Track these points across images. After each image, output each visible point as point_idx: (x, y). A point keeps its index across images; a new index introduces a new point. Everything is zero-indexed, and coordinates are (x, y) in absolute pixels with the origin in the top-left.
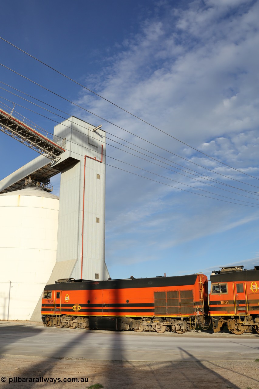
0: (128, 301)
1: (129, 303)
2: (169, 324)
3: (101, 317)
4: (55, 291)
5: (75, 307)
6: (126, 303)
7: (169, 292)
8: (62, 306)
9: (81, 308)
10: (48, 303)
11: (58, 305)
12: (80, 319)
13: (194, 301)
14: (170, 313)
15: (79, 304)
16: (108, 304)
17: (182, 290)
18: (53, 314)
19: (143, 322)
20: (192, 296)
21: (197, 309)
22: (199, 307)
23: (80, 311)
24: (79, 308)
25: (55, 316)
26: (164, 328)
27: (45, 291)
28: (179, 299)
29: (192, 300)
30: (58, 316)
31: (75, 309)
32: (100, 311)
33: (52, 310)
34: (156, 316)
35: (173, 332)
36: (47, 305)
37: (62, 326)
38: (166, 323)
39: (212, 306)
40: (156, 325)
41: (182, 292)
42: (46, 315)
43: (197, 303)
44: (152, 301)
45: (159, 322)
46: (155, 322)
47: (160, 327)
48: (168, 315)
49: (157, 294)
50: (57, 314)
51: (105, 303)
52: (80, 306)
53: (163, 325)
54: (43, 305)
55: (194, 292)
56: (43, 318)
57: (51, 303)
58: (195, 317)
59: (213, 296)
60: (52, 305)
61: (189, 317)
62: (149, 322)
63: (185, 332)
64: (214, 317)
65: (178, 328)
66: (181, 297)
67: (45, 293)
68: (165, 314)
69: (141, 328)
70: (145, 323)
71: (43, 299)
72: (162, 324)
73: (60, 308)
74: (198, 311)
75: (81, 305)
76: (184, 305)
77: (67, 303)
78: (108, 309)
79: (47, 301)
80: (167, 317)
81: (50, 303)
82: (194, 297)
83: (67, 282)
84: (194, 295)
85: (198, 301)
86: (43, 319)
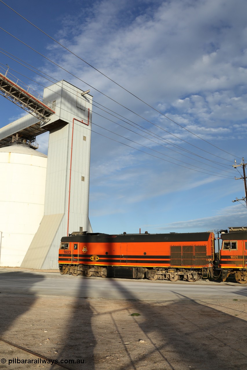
0: (145, 253)
1: (147, 255)
2: (182, 274)
3: (118, 266)
4: (72, 243)
5: (93, 257)
6: (143, 255)
7: (184, 247)
8: (79, 257)
9: (99, 258)
10: (65, 254)
11: (76, 256)
12: (97, 268)
13: (207, 255)
14: (185, 265)
15: (97, 255)
16: (126, 256)
17: (197, 245)
18: (71, 263)
19: (159, 272)
20: (205, 251)
21: (209, 261)
22: (210, 260)
23: (98, 261)
24: (97, 258)
25: (72, 265)
26: (177, 277)
27: (62, 243)
28: (194, 253)
29: (206, 254)
30: (76, 265)
31: (93, 259)
32: (118, 261)
33: (69, 260)
34: (171, 267)
35: (184, 280)
36: (64, 255)
37: (78, 274)
38: (179, 273)
39: (223, 260)
40: (171, 275)
41: (196, 246)
42: (64, 264)
43: (210, 257)
44: (168, 254)
45: (174, 272)
46: (170, 272)
47: (174, 276)
48: (183, 266)
49: (172, 248)
50: (74, 263)
51: (123, 255)
52: (98, 257)
53: (177, 275)
54: (60, 255)
55: (207, 247)
56: (60, 266)
57: (69, 254)
58: (207, 268)
59: (224, 251)
60: (70, 256)
61: (202, 268)
62: (164, 272)
63: (196, 281)
64: (224, 269)
65: (190, 277)
66: (196, 251)
67: (62, 244)
68: (181, 265)
69: (156, 277)
70: (160, 272)
71: (59, 250)
72: (176, 273)
73: (78, 258)
74: (210, 263)
75: (100, 256)
76: (197, 258)
77: (85, 253)
78: (126, 260)
79: (64, 251)
80: (181, 268)
81: (67, 254)
82: (207, 252)
83: (83, 235)
84: (207, 249)
85: (210, 254)
86: (60, 268)
